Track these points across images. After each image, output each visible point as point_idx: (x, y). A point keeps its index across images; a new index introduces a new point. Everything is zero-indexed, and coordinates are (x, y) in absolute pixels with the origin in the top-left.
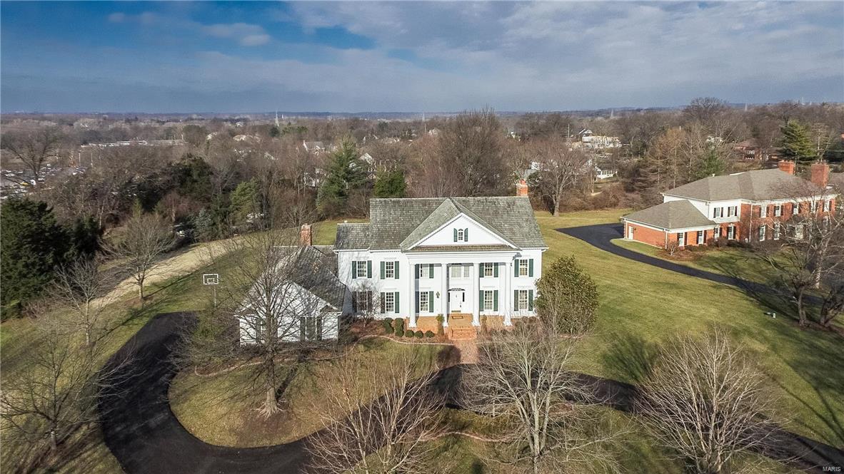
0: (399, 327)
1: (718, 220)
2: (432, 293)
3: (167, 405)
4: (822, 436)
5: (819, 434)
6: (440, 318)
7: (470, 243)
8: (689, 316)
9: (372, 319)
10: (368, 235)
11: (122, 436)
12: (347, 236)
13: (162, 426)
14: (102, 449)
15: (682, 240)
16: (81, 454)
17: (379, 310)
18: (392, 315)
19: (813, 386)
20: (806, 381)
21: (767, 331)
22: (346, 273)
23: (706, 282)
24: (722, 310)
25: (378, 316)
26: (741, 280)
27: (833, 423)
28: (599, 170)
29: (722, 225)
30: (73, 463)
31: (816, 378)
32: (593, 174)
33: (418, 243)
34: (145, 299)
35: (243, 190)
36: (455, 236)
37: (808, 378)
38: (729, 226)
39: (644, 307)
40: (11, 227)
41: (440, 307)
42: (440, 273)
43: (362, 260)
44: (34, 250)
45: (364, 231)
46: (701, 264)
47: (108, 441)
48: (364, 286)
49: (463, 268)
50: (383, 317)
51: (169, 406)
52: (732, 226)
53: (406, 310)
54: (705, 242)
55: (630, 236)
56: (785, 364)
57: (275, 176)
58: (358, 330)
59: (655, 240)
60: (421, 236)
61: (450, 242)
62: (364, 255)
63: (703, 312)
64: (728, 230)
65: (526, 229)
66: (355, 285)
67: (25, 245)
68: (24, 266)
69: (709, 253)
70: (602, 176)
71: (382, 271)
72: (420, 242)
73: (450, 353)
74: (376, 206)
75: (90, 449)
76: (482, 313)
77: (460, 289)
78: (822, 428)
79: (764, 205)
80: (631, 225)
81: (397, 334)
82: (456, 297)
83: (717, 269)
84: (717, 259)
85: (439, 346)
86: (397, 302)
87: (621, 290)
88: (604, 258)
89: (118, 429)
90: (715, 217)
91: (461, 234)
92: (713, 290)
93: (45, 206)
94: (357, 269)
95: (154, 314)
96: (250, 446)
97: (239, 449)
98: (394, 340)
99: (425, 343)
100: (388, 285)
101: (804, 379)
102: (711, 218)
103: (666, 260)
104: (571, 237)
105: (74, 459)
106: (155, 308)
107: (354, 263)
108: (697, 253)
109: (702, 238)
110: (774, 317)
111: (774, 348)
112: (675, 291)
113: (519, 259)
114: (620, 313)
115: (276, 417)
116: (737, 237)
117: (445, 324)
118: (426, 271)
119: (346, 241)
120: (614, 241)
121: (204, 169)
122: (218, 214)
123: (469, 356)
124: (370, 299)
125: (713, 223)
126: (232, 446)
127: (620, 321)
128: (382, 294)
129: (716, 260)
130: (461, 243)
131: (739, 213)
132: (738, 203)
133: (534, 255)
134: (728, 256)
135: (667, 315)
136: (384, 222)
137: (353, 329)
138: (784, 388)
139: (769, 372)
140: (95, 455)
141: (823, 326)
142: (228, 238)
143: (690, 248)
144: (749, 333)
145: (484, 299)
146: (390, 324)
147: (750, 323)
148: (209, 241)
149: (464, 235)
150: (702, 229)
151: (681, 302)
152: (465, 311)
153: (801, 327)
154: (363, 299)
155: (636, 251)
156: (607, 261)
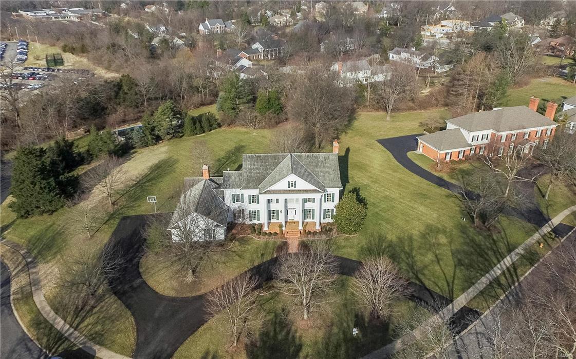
0: (259, 230)
1: (475, 143)
2: (278, 210)
3: (139, 275)
5: (440, 289)
6: (281, 225)
7: (297, 188)
8: (419, 219)
9: (244, 223)
10: (241, 179)
11: (122, 292)
12: (229, 180)
13: (140, 287)
14: (114, 297)
15: (448, 157)
17: (248, 220)
18: (256, 222)
19: (454, 265)
20: (454, 261)
21: (454, 230)
22: (229, 200)
23: (446, 191)
24: (440, 215)
25: (248, 222)
27: (451, 284)
28: (438, 66)
29: (477, 146)
30: (102, 304)
31: (459, 260)
32: (432, 69)
33: (268, 189)
34: (113, 204)
36: (289, 185)
38: (482, 146)
41: (282, 219)
43: (238, 193)
45: (238, 176)
46: (451, 177)
47: (115, 293)
48: (239, 207)
50: (251, 223)
51: (141, 276)
52: (484, 146)
53: (263, 219)
54: (463, 157)
55: (420, 151)
58: (236, 232)
59: (433, 156)
60: (271, 184)
61: (286, 188)
62: (238, 191)
64: (481, 148)
65: (332, 176)
66: (235, 206)
69: (462, 166)
70: (439, 71)
71: (249, 199)
72: (270, 188)
73: (284, 245)
74: (246, 159)
76: (305, 221)
77: (293, 208)
78: (444, 286)
80: (422, 143)
81: (257, 234)
82: (291, 212)
85: (279, 241)
86: (259, 215)
87: (392, 200)
89: (119, 288)
90: (472, 141)
91: (292, 184)
92: (445, 199)
95: (121, 216)
96: (182, 296)
97: (177, 298)
98: (255, 238)
99: (272, 240)
100: (253, 207)
102: (470, 142)
103: (432, 172)
104: (384, 149)
105: (102, 302)
106: (121, 211)
107: (233, 195)
108: (454, 166)
109: (461, 155)
110: (464, 220)
112: (422, 200)
113: (327, 193)
114: (382, 218)
115: (194, 282)
116: (486, 154)
117: (284, 228)
119: (228, 184)
120: (409, 154)
121: (133, 84)
122: (147, 129)
123: (294, 247)
124: (243, 214)
125: (470, 145)
126: (174, 296)
127: (379, 224)
128: (250, 211)
129: (463, 171)
130: (292, 188)
131: (489, 138)
132: (489, 132)
133: (335, 191)
134: (473, 168)
135: (408, 219)
136: (250, 170)
137: (234, 231)
138: (440, 266)
139: (439, 257)
140: (111, 300)
141: (486, 227)
142: (156, 144)
143: (452, 162)
144: (444, 232)
145: (306, 213)
146: (254, 227)
147: (449, 225)
148: (143, 147)
149: (294, 184)
150: (463, 149)
151: (421, 209)
152: (296, 219)
153: (474, 228)
154: (240, 213)
155: (418, 163)
156: (396, 174)
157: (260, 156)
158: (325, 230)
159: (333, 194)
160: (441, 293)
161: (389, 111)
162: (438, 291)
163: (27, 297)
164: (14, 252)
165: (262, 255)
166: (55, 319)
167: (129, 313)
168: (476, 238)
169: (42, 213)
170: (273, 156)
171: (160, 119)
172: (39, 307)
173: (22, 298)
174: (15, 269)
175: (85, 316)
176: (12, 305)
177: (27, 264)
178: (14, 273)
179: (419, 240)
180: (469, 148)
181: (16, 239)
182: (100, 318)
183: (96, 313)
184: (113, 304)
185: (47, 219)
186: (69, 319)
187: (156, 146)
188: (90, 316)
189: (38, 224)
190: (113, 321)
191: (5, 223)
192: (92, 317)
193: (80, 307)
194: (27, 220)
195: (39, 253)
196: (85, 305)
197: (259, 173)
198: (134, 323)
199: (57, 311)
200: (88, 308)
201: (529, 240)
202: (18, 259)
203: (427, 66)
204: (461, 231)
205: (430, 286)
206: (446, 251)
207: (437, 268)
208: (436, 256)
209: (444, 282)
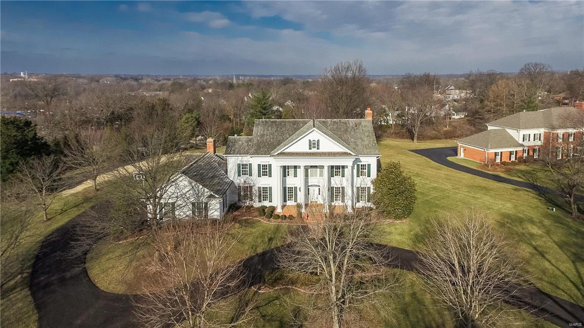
0: (270, 213)
1: (526, 143)
2: (296, 188)
4: (571, 297)
5: (568, 295)
6: (299, 206)
7: (321, 150)
8: (489, 209)
9: (252, 206)
10: (250, 145)
12: (234, 145)
13: (75, 278)
14: (26, 292)
15: (498, 158)
16: (9, 295)
17: (257, 199)
18: (266, 204)
19: (572, 261)
20: (568, 256)
21: (546, 221)
22: (233, 172)
23: (510, 186)
24: (516, 206)
25: (257, 204)
26: (537, 185)
28: (454, 113)
29: (529, 147)
31: (575, 254)
32: (448, 115)
33: (282, 150)
34: (98, 190)
35: (187, 119)
36: (310, 145)
37: (569, 254)
38: (535, 148)
39: (457, 202)
42: (301, 172)
43: (245, 163)
45: (247, 142)
46: (510, 175)
48: (245, 182)
49: (318, 170)
50: (260, 205)
52: (537, 148)
53: (276, 201)
54: (516, 159)
55: (462, 155)
56: (553, 244)
57: (217, 112)
58: (239, 214)
59: (479, 158)
60: (284, 146)
61: (307, 150)
62: (247, 159)
63: (501, 206)
64: (534, 151)
65: (366, 142)
66: (239, 181)
67: (12, 149)
68: (10, 165)
69: (517, 167)
70: (456, 117)
71: (259, 171)
72: (283, 149)
74: (259, 124)
75: (17, 292)
76: (332, 204)
77: (316, 186)
78: (572, 291)
79: (561, 132)
80: (463, 147)
81: (267, 217)
82: (314, 191)
83: (519, 177)
84: (523, 171)
85: (294, 225)
86: (271, 194)
87: (443, 190)
88: (439, 169)
90: (523, 141)
91: (314, 144)
92: (513, 192)
98: (264, 221)
100: (263, 182)
101: (565, 254)
102: (521, 142)
103: (484, 171)
104: (419, 155)
107: (239, 165)
108: (508, 167)
109: (513, 156)
110: (554, 211)
111: (548, 232)
112: (484, 192)
113: (360, 164)
114: (437, 206)
116: (541, 157)
117: (303, 211)
118: (292, 171)
119: (233, 149)
120: (449, 158)
124: (251, 191)
125: (522, 145)
126: (120, 293)
127: (435, 211)
128: (259, 188)
129: (521, 171)
130: (314, 150)
131: (542, 139)
132: (542, 131)
133: (371, 161)
134: (532, 169)
136: (262, 136)
137: (236, 213)
139: (540, 249)
143: (504, 163)
144: (532, 221)
145: (335, 193)
146: (264, 210)
147: (534, 215)
149: (317, 144)
150: (514, 150)
151: (487, 199)
152: (320, 201)
153: (573, 219)
154: (247, 191)
155: (463, 165)
156: (439, 171)
157: (276, 122)
158: (359, 214)
159: (369, 165)
160: (572, 301)
161: (416, 133)
162: (566, 298)
165: (270, 239)
170: (291, 122)
179: (500, 229)
180: (520, 149)
197: (273, 138)
203: (442, 113)
204: (556, 222)
205: (547, 289)
206: (547, 243)
207: (547, 264)
208: (535, 248)
209: (569, 284)
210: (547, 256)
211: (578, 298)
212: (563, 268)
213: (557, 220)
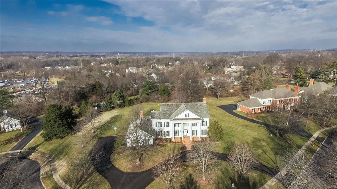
0: (170, 141)
1: (265, 104)
2: (179, 131)
3: (110, 163)
6: (181, 138)
7: (189, 117)
8: (249, 135)
9: (162, 138)
10: (160, 115)
11: (101, 171)
12: (154, 115)
15: (253, 111)
17: (164, 136)
18: (167, 137)
19: (274, 154)
21: (268, 140)
22: (154, 126)
23: (257, 125)
24: (258, 134)
25: (164, 137)
26: (267, 124)
27: (276, 163)
28: (235, 81)
29: (266, 106)
30: (91, 177)
31: (275, 152)
32: (232, 83)
33: (175, 118)
34: (94, 132)
36: (185, 116)
37: (274, 152)
39: (238, 133)
40: (52, 113)
41: (181, 135)
42: (181, 125)
43: (159, 122)
44: (60, 119)
45: (159, 113)
46: (258, 119)
47: (98, 172)
48: (159, 129)
49: (187, 124)
50: (165, 138)
51: (111, 163)
52: (269, 106)
53: (172, 135)
55: (239, 109)
56: (269, 148)
58: (158, 142)
59: (246, 111)
60: (176, 116)
61: (184, 117)
62: (159, 121)
63: (253, 134)
64: (268, 107)
65: (205, 113)
66: (157, 129)
69: (261, 115)
70: (236, 83)
71: (165, 125)
73: (184, 148)
74: (162, 106)
76: (192, 136)
77: (186, 130)
78: (272, 164)
79: (278, 100)
80: (239, 106)
81: (169, 143)
82: (185, 132)
83: (262, 120)
85: (181, 146)
86: (169, 134)
87: (232, 128)
88: (230, 117)
89: (100, 169)
92: (258, 127)
93: (61, 105)
94: (157, 125)
95: (98, 137)
96: (134, 172)
97: (132, 173)
98: (169, 144)
99: (177, 145)
100: (166, 129)
102: (262, 104)
103: (247, 117)
104: (221, 109)
105: (91, 176)
106: (98, 135)
107: (157, 123)
108: (257, 115)
109: (259, 110)
110: (271, 135)
111: (268, 145)
112: (247, 128)
113: (203, 121)
114: (231, 135)
115: (140, 165)
116: (270, 110)
117: (182, 140)
118: (177, 125)
119: (154, 117)
120: (234, 111)
121: (100, 86)
122: (108, 102)
123: (189, 148)
124: (161, 133)
125: (263, 105)
126: (130, 172)
127: (230, 138)
128: (165, 131)
129: (262, 117)
130: (187, 117)
131: (271, 102)
132: (271, 99)
133: (207, 120)
134: (266, 116)
135: (243, 135)
136: (165, 111)
138: (267, 155)
139: (265, 151)
140: (96, 175)
141: (283, 138)
142: (112, 110)
143: (255, 113)
144: (263, 140)
145: (194, 132)
146: (167, 140)
147: (264, 137)
148: (106, 111)
149: (188, 115)
150: (259, 107)
151: (248, 131)
152: (188, 135)
153: (277, 138)
154: (159, 133)
155: (240, 114)
156: (230, 118)
157: (169, 104)
158: (203, 140)
159: (206, 122)
160: (272, 167)
161: (219, 96)
162: (270, 166)
163: (49, 176)
164: (42, 156)
165: (174, 152)
166: (65, 186)
167: (107, 181)
168: (280, 143)
169: (57, 138)
170: (175, 104)
171: (114, 98)
172: (56, 181)
173: (47, 177)
174: (43, 164)
175: (82, 183)
176: (41, 181)
177: (49, 161)
178: (42, 166)
179: (252, 144)
180: (263, 107)
181: (43, 151)
182: (91, 184)
183: (88, 182)
184: (97, 177)
185: (60, 141)
186: (73, 186)
187: (112, 111)
188: (85, 183)
189: (55, 143)
190: (98, 185)
191: (37, 144)
192: (86, 184)
193: (79, 179)
194: (49, 142)
195: (56, 156)
196: (82, 178)
197: (169, 112)
198: (110, 186)
199: (66, 182)
200: (83, 179)
201: (306, 143)
202: (44, 159)
203: (230, 81)
204: (271, 140)
205: (265, 164)
206: (267, 148)
207: (266, 156)
208: (263, 151)
209: (272, 162)
210: (267, 153)
211: (274, 166)
212: (271, 157)
213: (272, 139)
